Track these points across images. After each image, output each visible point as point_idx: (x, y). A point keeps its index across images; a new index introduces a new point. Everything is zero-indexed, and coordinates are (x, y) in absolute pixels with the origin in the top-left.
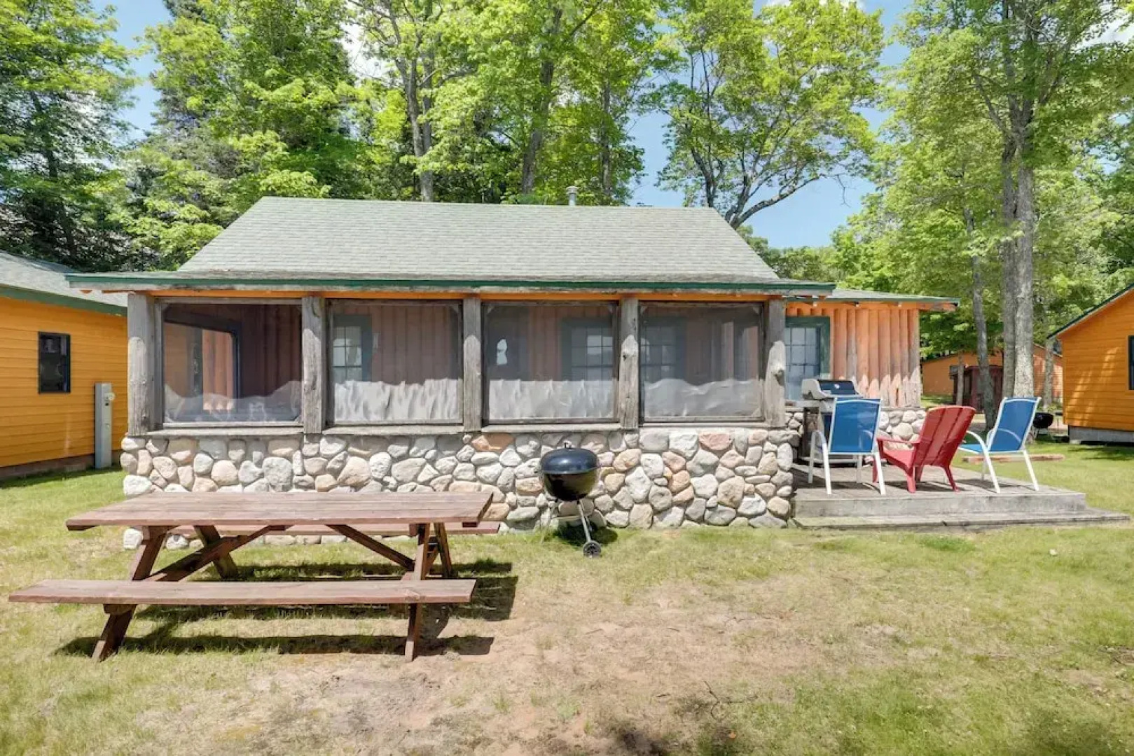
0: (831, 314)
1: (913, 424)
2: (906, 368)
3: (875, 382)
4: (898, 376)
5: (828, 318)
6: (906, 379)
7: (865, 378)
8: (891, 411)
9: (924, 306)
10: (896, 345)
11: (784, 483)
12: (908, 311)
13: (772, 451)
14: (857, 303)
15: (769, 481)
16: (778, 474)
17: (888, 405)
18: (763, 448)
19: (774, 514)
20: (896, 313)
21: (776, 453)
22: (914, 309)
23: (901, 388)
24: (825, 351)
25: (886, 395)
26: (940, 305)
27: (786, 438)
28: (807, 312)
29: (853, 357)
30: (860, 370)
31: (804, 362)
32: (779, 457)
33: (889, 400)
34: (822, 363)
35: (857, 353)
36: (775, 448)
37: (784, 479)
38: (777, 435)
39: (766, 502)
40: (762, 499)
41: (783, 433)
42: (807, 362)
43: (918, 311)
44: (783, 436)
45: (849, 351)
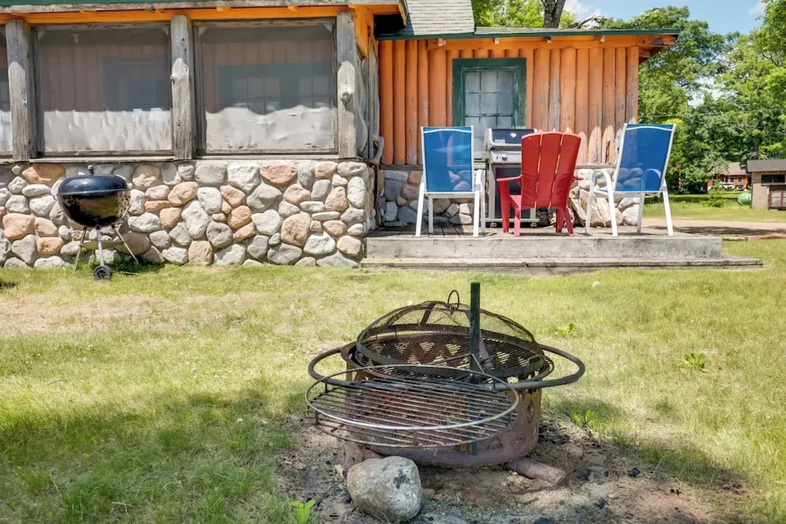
0: (528, 55)
2: (621, 118)
4: (609, 130)
5: (524, 60)
6: (620, 131)
8: (599, 168)
9: (644, 42)
10: (610, 90)
11: (355, 221)
12: (627, 49)
13: (341, 185)
14: (550, 39)
15: (338, 218)
16: (348, 211)
17: (596, 161)
18: (331, 181)
19: (344, 254)
20: (610, 53)
21: (346, 187)
22: (632, 46)
23: (614, 141)
24: (520, 99)
25: (595, 150)
26: (660, 38)
27: (356, 170)
28: (498, 53)
29: (555, 105)
30: (563, 120)
31: (495, 112)
32: (349, 192)
33: (597, 155)
34: (516, 113)
35: (560, 101)
36: (344, 181)
37: (353, 215)
38: (345, 167)
39: (336, 241)
40: (330, 238)
41: (351, 164)
42: (499, 112)
43: (637, 48)
44: (352, 168)
45: (551, 99)
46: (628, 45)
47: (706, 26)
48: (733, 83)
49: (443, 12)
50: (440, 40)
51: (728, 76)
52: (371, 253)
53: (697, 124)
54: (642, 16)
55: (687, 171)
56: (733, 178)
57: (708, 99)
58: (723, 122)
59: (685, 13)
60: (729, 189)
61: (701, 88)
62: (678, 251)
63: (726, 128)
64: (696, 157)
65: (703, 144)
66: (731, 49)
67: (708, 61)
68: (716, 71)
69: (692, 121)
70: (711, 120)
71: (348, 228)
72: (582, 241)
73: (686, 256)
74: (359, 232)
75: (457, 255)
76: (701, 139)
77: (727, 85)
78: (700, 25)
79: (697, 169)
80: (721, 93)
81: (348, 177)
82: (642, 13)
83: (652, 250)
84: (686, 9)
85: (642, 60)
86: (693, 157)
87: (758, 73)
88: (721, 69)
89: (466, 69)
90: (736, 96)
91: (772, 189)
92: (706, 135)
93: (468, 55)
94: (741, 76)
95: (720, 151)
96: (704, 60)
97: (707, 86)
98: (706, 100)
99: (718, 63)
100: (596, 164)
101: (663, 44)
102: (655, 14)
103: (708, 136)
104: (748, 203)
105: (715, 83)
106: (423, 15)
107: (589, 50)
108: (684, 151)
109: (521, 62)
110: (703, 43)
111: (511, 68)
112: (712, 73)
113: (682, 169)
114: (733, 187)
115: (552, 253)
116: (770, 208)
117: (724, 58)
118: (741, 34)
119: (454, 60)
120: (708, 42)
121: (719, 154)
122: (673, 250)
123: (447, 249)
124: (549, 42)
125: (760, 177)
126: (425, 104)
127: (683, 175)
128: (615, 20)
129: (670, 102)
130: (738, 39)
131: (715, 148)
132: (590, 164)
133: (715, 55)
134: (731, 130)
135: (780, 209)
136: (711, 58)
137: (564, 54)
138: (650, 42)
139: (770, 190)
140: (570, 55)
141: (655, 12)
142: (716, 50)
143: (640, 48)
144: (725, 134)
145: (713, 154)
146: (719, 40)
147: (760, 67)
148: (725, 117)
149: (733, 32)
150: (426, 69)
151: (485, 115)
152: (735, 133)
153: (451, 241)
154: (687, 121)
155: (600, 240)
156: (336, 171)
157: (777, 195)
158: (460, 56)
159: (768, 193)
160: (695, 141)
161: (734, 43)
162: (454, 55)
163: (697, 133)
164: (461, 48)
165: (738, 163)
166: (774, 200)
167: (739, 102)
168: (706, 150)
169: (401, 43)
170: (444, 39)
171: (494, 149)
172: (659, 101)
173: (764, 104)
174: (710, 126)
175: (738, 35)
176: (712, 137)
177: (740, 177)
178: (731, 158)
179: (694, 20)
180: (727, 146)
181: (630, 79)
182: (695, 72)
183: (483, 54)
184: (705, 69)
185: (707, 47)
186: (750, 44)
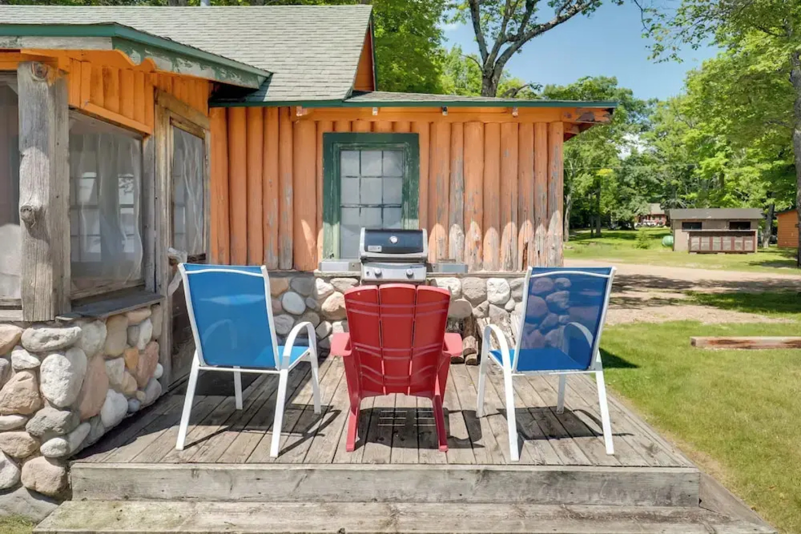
0: (422, 129)
1: (549, 297)
2: (541, 213)
3: (491, 233)
4: (527, 226)
5: (417, 136)
6: (540, 229)
7: (474, 227)
8: (515, 277)
9: (569, 116)
10: (528, 177)
11: (50, 433)
12: (548, 124)
13: (26, 369)
14: (445, 110)
15: (21, 428)
16: (39, 414)
17: (511, 268)
18: (10, 361)
19: (33, 492)
20: (527, 128)
21: (36, 371)
22: (555, 121)
23: (533, 242)
24: (411, 186)
25: (508, 253)
26: (590, 112)
27: (52, 343)
28: (383, 126)
29: (457, 195)
30: (467, 215)
31: (380, 202)
32: (42, 380)
33: (511, 260)
34: (406, 203)
35: (464, 189)
36: (33, 361)
37: (46, 424)
38: (33, 336)
39: (20, 468)
40: (8, 461)
41: (43, 332)
42: (385, 202)
43: (561, 123)
44: (45, 339)
45: (452, 185)
46: (550, 120)
47: (631, 93)
48: (654, 140)
49: (319, 71)
50: (299, 108)
51: (651, 134)
52: (79, 492)
53: (625, 173)
54: (576, 84)
55: (617, 211)
56: (655, 216)
57: (634, 152)
58: (647, 172)
59: (614, 82)
60: (652, 226)
61: (628, 143)
62: (622, 493)
63: (649, 177)
64: (624, 199)
65: (630, 189)
66: (652, 112)
67: (633, 121)
68: (640, 129)
69: (620, 171)
70: (637, 170)
71: (41, 445)
72: (456, 475)
73: (636, 501)
74: (59, 452)
75: (235, 495)
76: (628, 185)
77: (649, 141)
78: (626, 92)
79: (626, 211)
80: (645, 148)
81: (41, 355)
82: (576, 81)
83: (577, 491)
84: (614, 78)
85: (567, 137)
86: (622, 200)
87: (674, 132)
88: (644, 128)
89: (339, 145)
90: (656, 151)
91: (692, 234)
92: (633, 182)
93: (343, 128)
94: (660, 135)
95: (645, 195)
96: (630, 120)
97: (633, 142)
98: (632, 153)
99: (641, 124)
100: (510, 272)
101: (594, 120)
102: (587, 82)
103: (634, 183)
104: (671, 246)
105: (639, 139)
106: (290, 75)
107: (500, 124)
108: (614, 194)
109: (412, 138)
110: (629, 106)
111: (399, 145)
112: (636, 132)
113: (613, 209)
114: (655, 224)
115: (402, 494)
116: (690, 251)
117: (646, 119)
118: (660, 100)
119: (324, 134)
120: (633, 106)
121: (643, 198)
122: (615, 491)
123: (217, 485)
124: (444, 114)
125: (681, 224)
126: (288, 190)
127: (614, 214)
128: (557, 87)
129: (603, 155)
130: (656, 104)
131: (640, 192)
132: (501, 271)
133: (639, 116)
134: (653, 179)
135: (699, 252)
136: (635, 119)
137: (467, 129)
138: (578, 116)
139: (690, 236)
140: (475, 131)
141: (587, 80)
142: (639, 112)
143: (565, 123)
144: (648, 182)
145: (638, 198)
146: (641, 104)
147: (676, 129)
148: (648, 168)
149: (653, 98)
150: (289, 146)
151: (366, 206)
152: (657, 182)
153: (222, 471)
154: (617, 171)
155: (486, 472)
156: (18, 343)
157: (695, 240)
158: (334, 129)
159: (688, 238)
160: (624, 187)
161: (654, 108)
162: (326, 127)
163: (625, 180)
164: (333, 119)
165: (659, 204)
166: (693, 245)
167: (660, 157)
168: (633, 194)
169: (256, 111)
170: (303, 107)
171: (365, 260)
172: (595, 154)
173: (680, 159)
174: (636, 175)
175: (657, 101)
176: (637, 184)
177: (660, 216)
178: (653, 201)
179: (621, 88)
180: (649, 191)
181: (552, 164)
182: (623, 130)
183: (362, 127)
184: (631, 128)
185: (632, 110)
186: (667, 108)
